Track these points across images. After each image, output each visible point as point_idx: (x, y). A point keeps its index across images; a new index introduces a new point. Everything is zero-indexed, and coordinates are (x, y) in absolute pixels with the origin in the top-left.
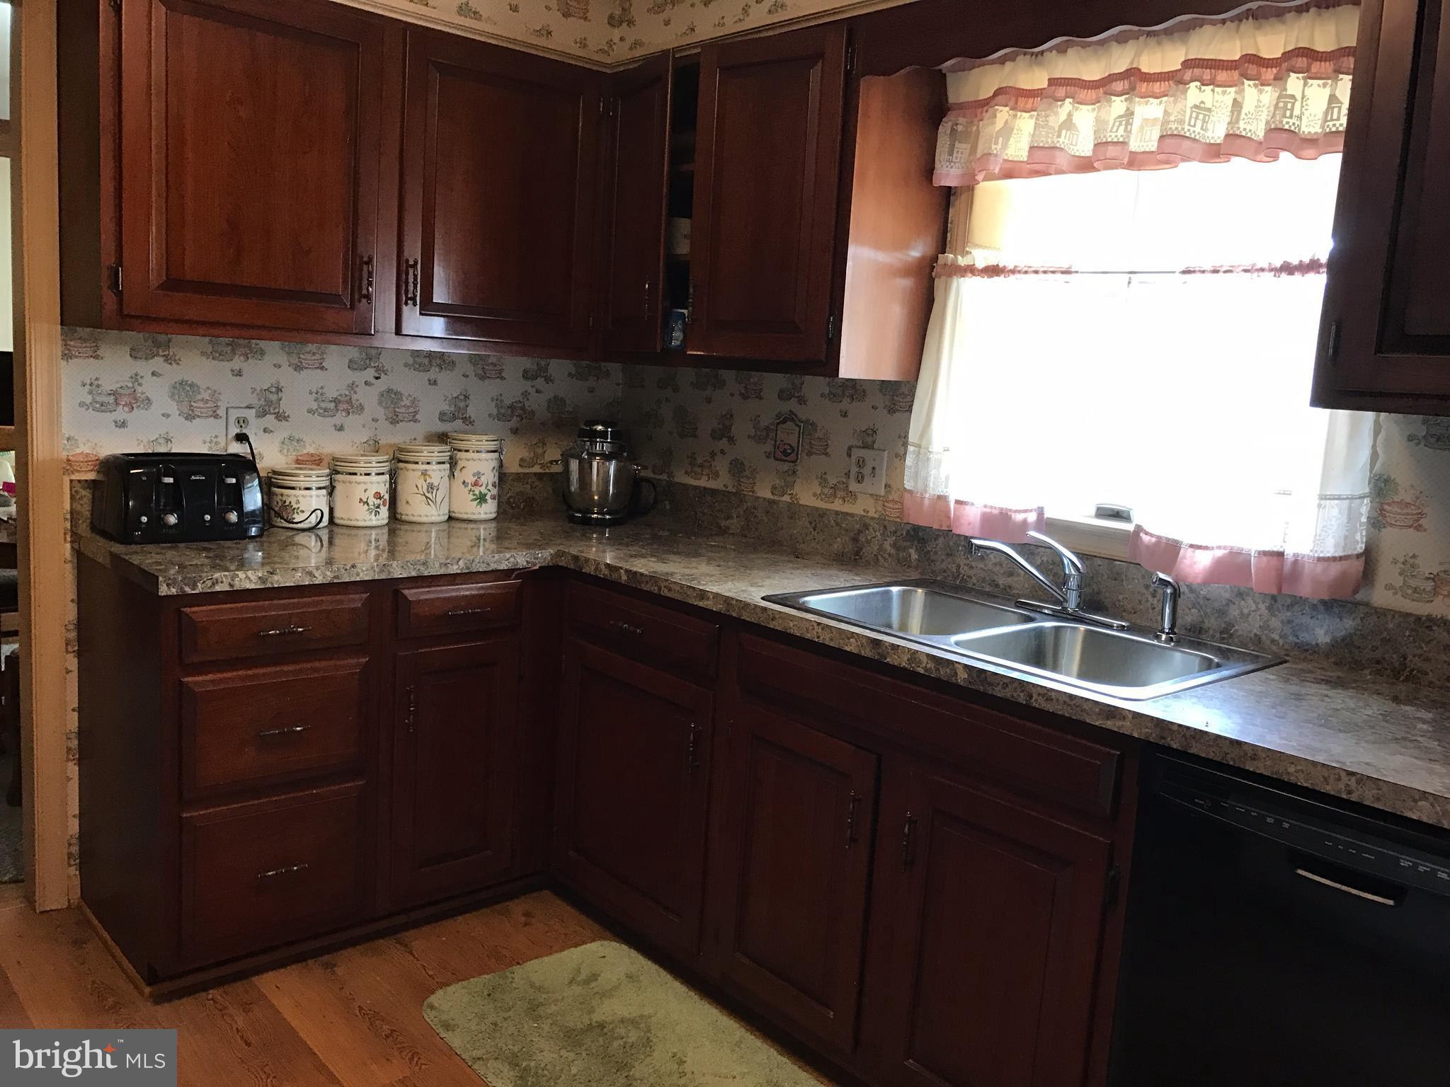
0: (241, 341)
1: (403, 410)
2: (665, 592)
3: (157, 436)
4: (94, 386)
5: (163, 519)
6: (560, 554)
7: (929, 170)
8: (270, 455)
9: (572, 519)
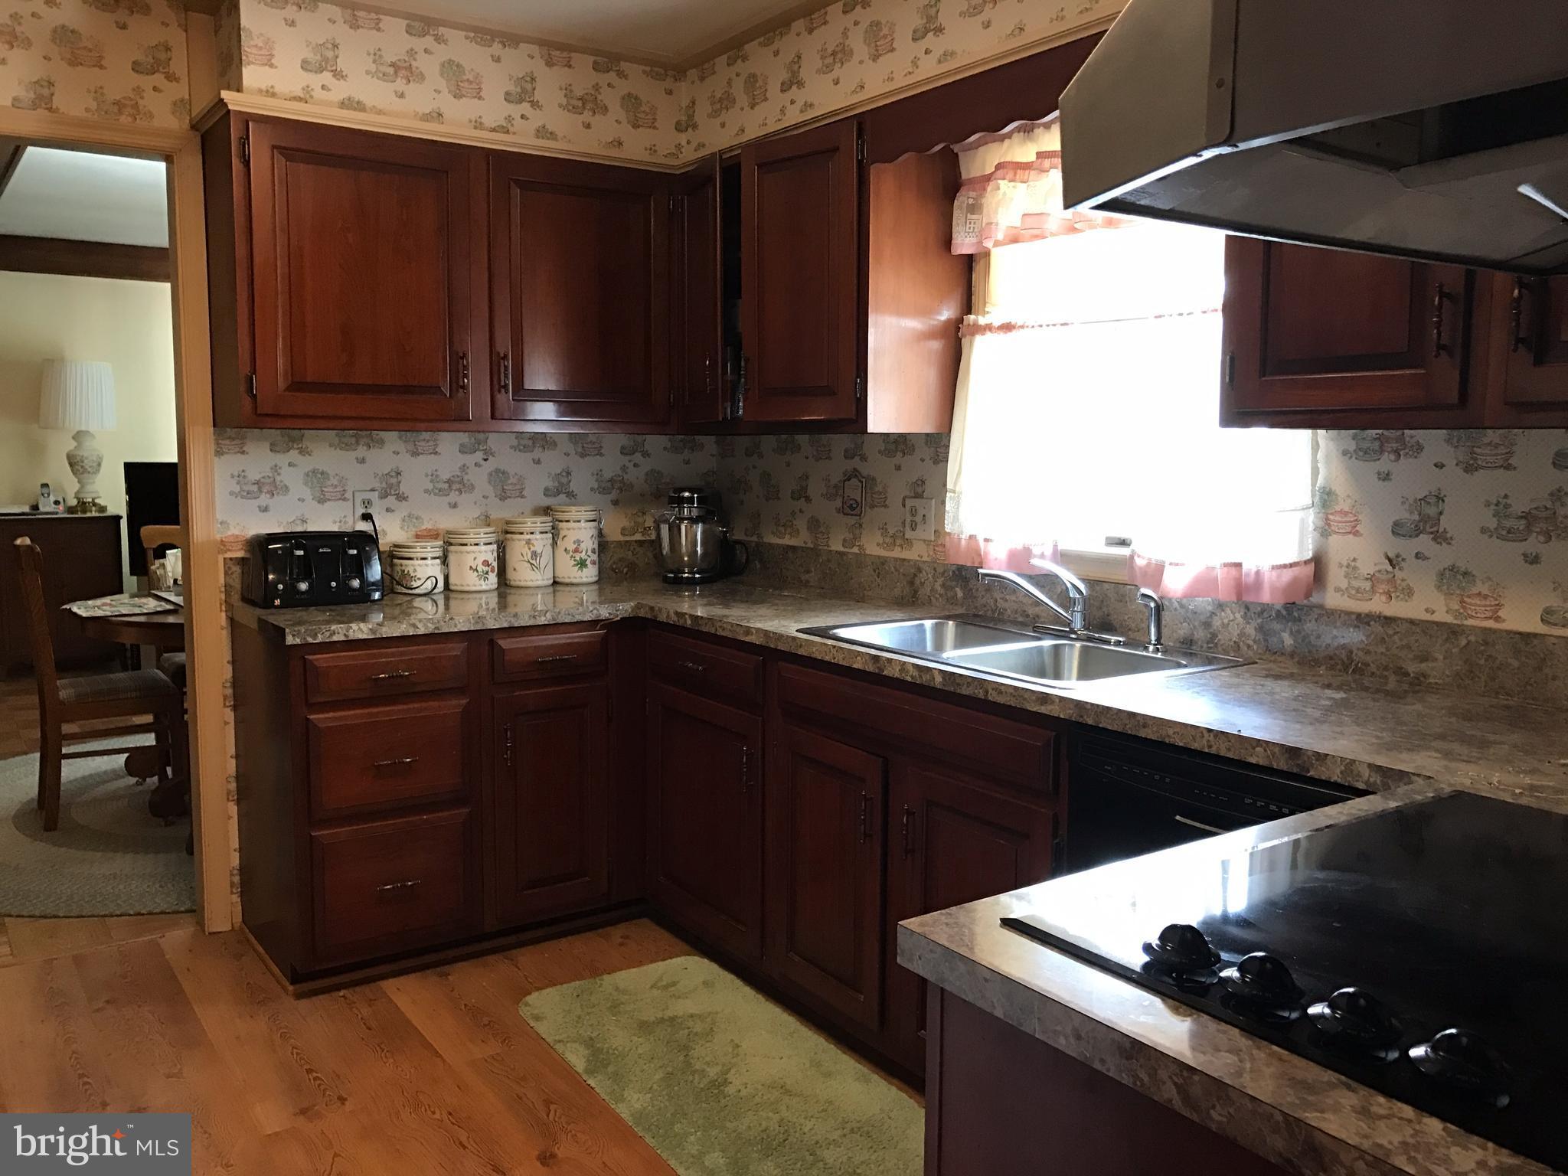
0: (364, 433)
1: (510, 487)
2: (720, 632)
3: (294, 518)
4: (241, 477)
5: (296, 587)
6: (639, 606)
7: (947, 242)
8: (391, 530)
9: (666, 580)
